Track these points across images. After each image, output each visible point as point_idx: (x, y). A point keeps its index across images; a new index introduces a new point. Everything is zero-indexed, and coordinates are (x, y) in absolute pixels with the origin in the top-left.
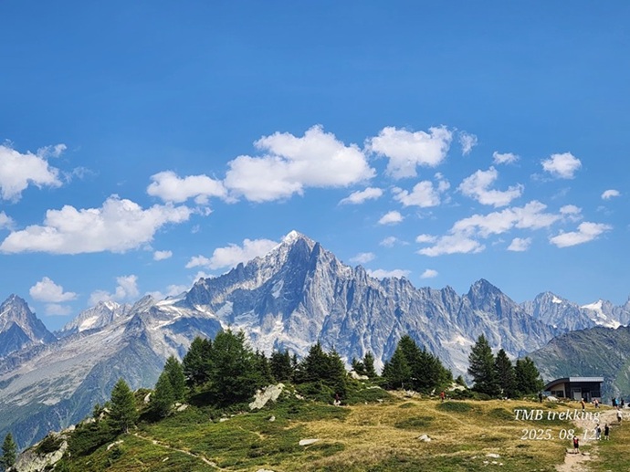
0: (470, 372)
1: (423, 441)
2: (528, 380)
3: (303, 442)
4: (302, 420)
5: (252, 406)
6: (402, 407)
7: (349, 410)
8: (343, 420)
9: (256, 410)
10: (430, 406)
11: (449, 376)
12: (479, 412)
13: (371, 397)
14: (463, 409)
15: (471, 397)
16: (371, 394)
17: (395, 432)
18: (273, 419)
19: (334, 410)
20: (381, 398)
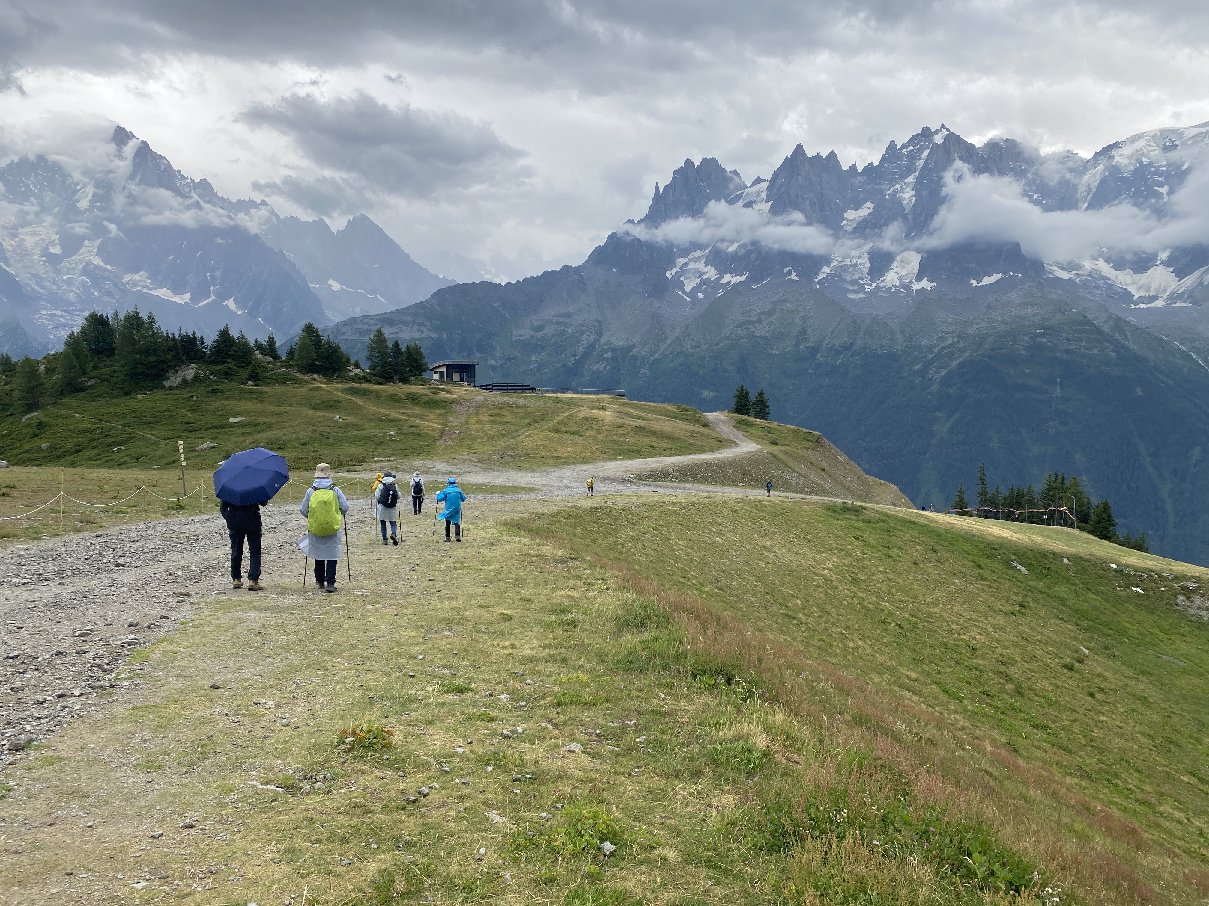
0: (368, 359)
1: (337, 421)
2: (416, 362)
3: (232, 420)
4: (223, 400)
5: (167, 384)
6: (311, 389)
7: (264, 393)
8: (261, 401)
9: (171, 388)
10: (336, 389)
11: (348, 360)
12: (378, 396)
13: (283, 380)
14: (365, 393)
15: (369, 381)
16: (282, 377)
17: (311, 412)
18: (194, 398)
19: (250, 392)
20: (290, 380)
